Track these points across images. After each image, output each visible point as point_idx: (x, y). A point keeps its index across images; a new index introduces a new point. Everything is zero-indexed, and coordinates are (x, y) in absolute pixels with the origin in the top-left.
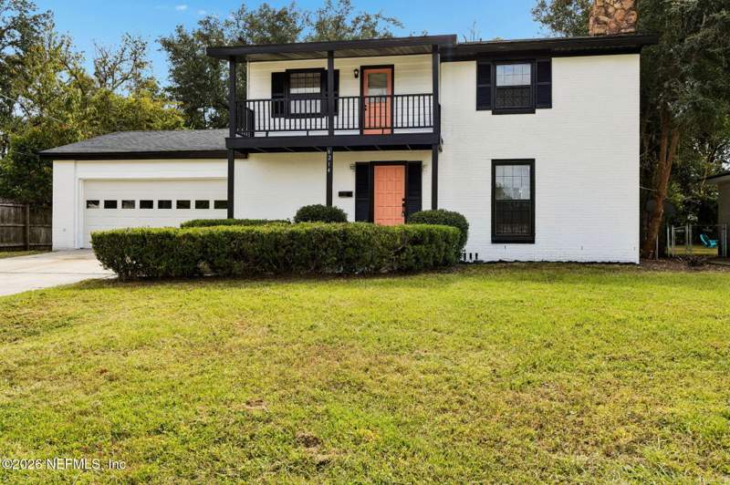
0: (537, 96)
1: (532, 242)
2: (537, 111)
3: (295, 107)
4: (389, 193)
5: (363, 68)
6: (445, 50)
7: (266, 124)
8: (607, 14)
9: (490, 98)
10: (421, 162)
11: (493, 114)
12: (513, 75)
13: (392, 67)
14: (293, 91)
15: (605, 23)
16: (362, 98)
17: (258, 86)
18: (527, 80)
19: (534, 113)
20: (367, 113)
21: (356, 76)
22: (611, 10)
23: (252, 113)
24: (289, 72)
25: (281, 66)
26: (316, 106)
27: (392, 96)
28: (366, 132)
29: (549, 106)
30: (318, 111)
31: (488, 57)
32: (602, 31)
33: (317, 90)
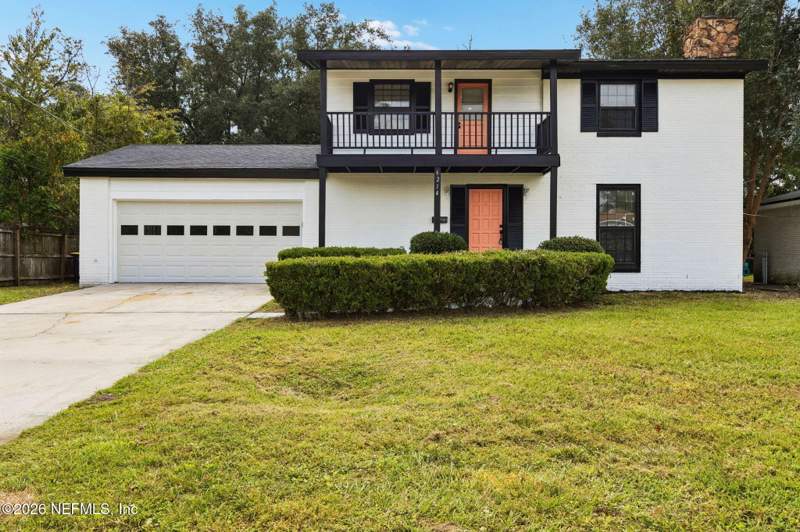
0: (641, 120)
1: (637, 269)
2: (643, 133)
3: (380, 121)
4: (486, 217)
5: (458, 81)
6: (553, 66)
7: (346, 139)
8: (709, 37)
9: (598, 120)
10: (522, 186)
11: (598, 135)
12: (618, 96)
13: (489, 82)
14: (378, 104)
15: (708, 46)
16: (456, 114)
17: (339, 99)
18: (631, 102)
19: (640, 136)
20: (461, 131)
21: (450, 90)
22: (713, 33)
23: (330, 125)
24: (374, 82)
25: (365, 76)
26: (404, 122)
27: (490, 114)
28: (460, 152)
29: (654, 128)
30: (407, 127)
31: (592, 77)
32: (705, 54)
33: (406, 104)
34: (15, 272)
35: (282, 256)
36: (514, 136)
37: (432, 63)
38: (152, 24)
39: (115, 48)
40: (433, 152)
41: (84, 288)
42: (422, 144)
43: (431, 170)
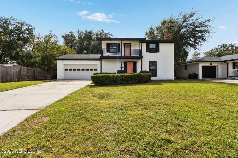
0: (156, 50)
1: (156, 76)
2: (157, 53)
3: (111, 50)
4: (130, 67)
5: (125, 43)
6: (141, 41)
7: (105, 53)
8: (168, 36)
9: (149, 50)
10: (136, 62)
11: (149, 53)
12: (152, 46)
13: (130, 43)
14: (111, 47)
16: (125, 49)
17: (104, 46)
18: (155, 47)
20: (125, 52)
21: (124, 45)
23: (102, 51)
24: (110, 43)
25: (109, 42)
26: (116, 50)
27: (131, 49)
28: (125, 56)
29: (159, 52)
30: (116, 51)
31: (148, 43)
32: (167, 39)
33: (116, 47)
34: (45, 78)
35: (94, 74)
36: (135, 53)
37: (120, 40)
38: (70, 33)
39: (63, 37)
40: (121, 56)
41: (58, 80)
42: (118, 54)
43: (120, 59)
